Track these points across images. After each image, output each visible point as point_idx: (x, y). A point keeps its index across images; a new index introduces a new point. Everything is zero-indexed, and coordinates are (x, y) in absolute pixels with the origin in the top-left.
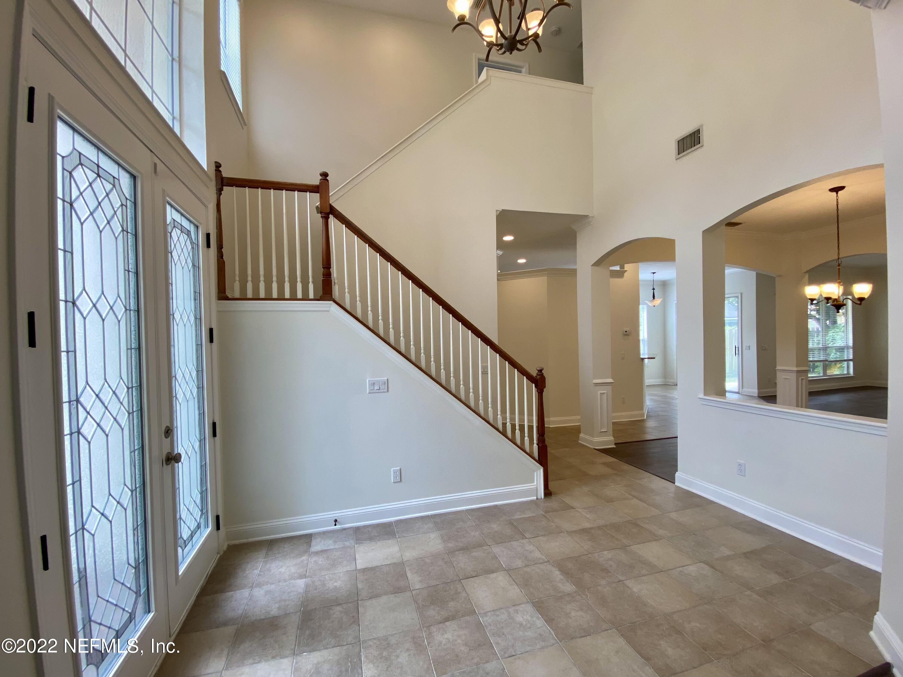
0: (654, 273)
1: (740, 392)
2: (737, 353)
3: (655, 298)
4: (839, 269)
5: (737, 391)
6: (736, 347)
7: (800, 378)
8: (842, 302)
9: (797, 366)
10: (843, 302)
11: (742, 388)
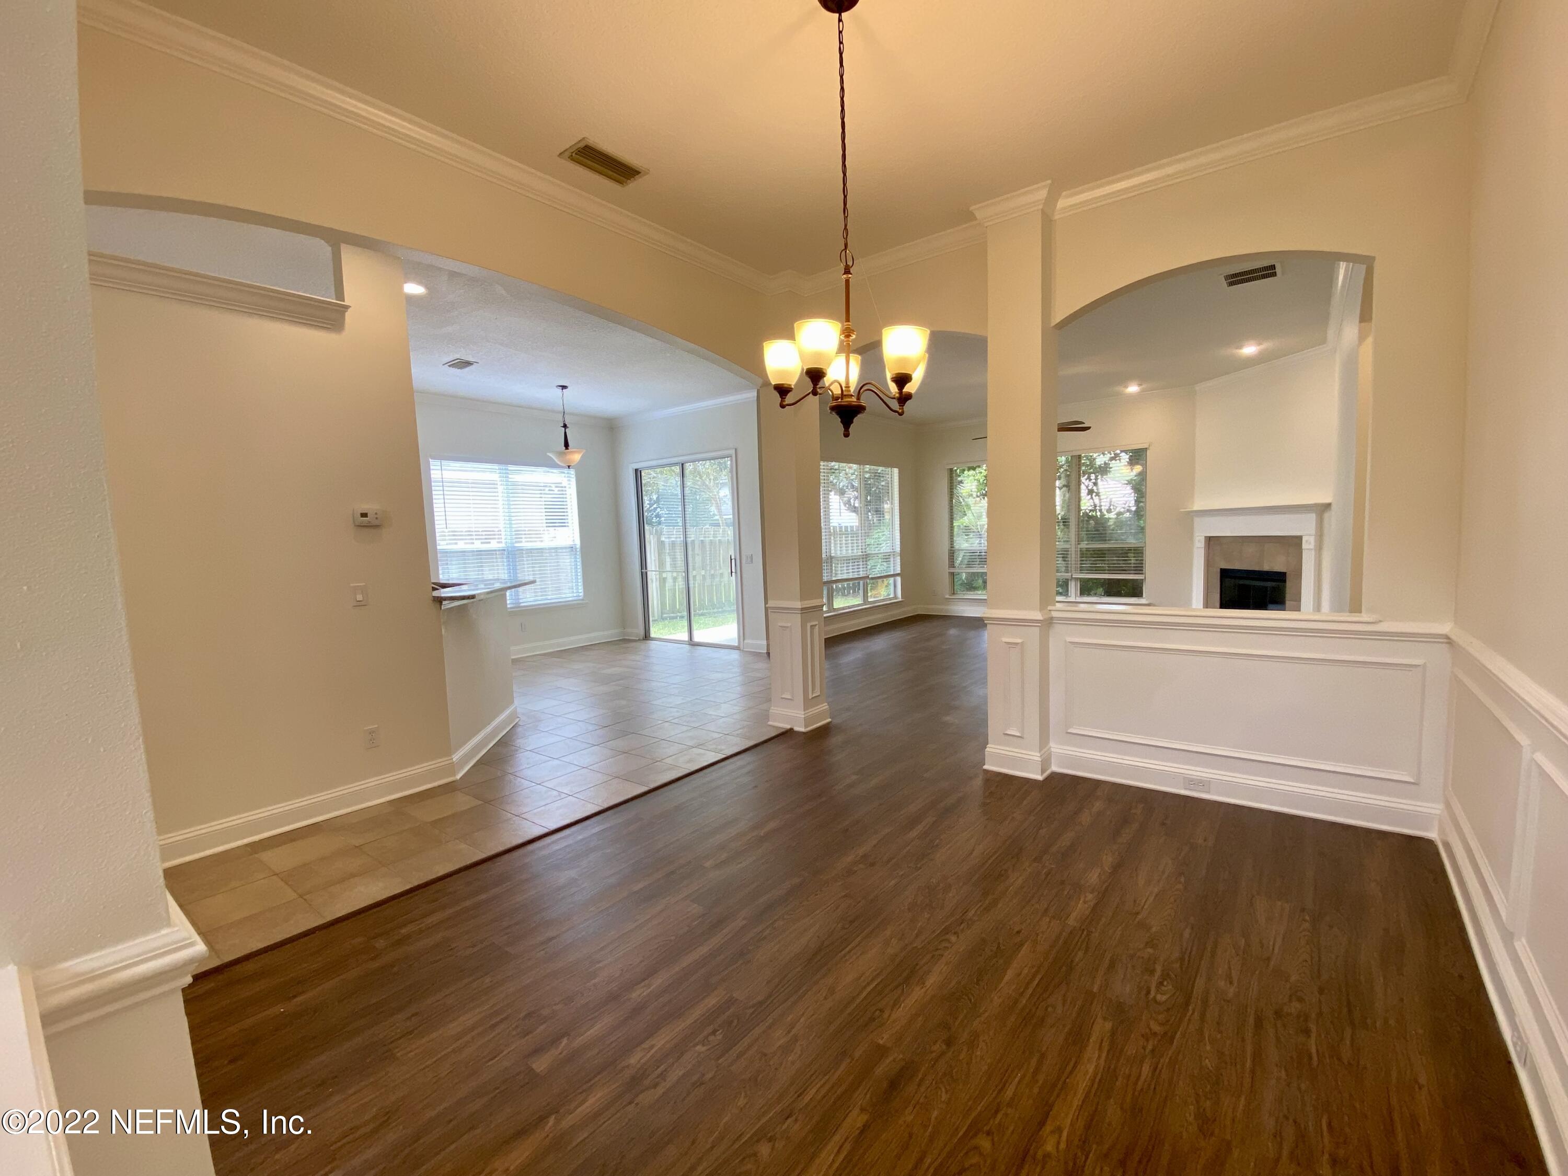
0: (564, 387)
1: (742, 647)
2: (733, 570)
3: (569, 448)
4: (847, 281)
5: (736, 644)
6: (731, 560)
7: (809, 625)
8: (854, 399)
9: (802, 598)
10: (858, 398)
11: (744, 640)
